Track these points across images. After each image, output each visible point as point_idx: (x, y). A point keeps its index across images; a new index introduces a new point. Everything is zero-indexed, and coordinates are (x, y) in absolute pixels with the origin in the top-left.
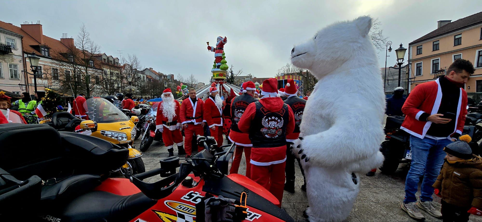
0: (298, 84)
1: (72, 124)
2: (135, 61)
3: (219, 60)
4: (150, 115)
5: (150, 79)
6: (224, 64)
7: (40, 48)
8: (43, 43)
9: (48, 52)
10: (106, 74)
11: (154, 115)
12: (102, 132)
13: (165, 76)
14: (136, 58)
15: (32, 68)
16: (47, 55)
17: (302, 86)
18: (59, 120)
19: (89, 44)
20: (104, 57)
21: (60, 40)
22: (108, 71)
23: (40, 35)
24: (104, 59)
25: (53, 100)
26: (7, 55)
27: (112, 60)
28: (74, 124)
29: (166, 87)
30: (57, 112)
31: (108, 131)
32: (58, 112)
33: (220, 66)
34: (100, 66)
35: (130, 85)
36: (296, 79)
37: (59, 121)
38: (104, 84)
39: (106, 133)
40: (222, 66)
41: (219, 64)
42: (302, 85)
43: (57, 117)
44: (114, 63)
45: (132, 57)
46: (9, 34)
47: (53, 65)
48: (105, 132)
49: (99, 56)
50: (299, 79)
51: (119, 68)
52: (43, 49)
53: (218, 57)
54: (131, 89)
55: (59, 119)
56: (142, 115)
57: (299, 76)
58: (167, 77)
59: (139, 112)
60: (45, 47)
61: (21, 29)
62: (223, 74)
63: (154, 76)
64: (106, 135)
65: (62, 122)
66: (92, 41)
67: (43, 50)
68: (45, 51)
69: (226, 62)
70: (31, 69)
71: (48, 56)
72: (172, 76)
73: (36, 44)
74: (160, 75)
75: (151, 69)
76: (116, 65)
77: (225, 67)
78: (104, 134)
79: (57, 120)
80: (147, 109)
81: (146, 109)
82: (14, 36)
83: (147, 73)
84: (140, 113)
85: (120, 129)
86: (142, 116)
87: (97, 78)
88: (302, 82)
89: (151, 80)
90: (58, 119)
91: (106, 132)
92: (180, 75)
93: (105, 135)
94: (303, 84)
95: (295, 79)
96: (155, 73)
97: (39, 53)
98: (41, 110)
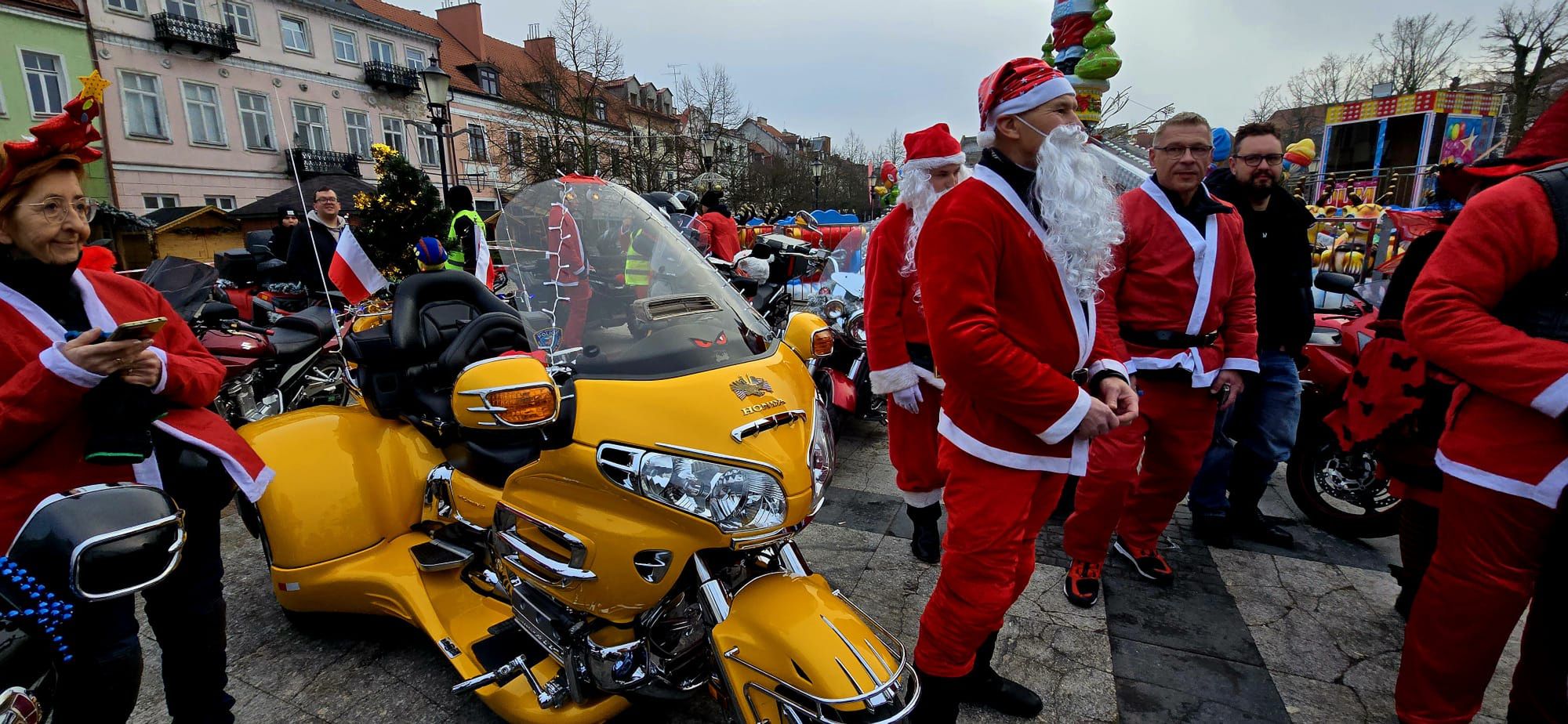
0: (1472, 138)
1: (472, 345)
2: (722, 89)
3: (1077, 33)
4: (829, 292)
5: (760, 155)
6: (1103, 49)
7: (479, 70)
8: (484, 58)
9: (496, 80)
10: (637, 141)
11: (848, 295)
12: (607, 454)
13: (803, 143)
14: (722, 78)
15: (431, 110)
16: (494, 91)
17: (1500, 147)
18: (425, 318)
19: (590, 37)
20: (633, 89)
21: (523, 46)
22: (643, 131)
23: (478, 36)
24: (634, 96)
25: (400, 208)
26: (410, 98)
27: (653, 96)
28: (482, 341)
29: (817, 177)
30: (421, 272)
31: (649, 450)
32: (426, 272)
33: (1077, 60)
34: (621, 117)
35: (708, 171)
36: (1468, 111)
37: (427, 320)
38: (631, 172)
39: (633, 468)
40: (1091, 61)
41: (1071, 52)
42: (1495, 141)
43: (419, 302)
44: (660, 109)
45: (712, 74)
46: (412, 39)
47: (512, 122)
48: (626, 458)
49: (619, 86)
50: (1484, 113)
51: (673, 121)
52: (484, 74)
53: (1072, 18)
54: (710, 184)
55: (423, 313)
56: (774, 283)
57: (1485, 95)
58: (809, 145)
59: (765, 272)
60: (492, 68)
61: (438, 24)
62: (1089, 97)
63: (768, 145)
64: (636, 479)
65: (440, 328)
66: (597, 26)
67: (485, 78)
68: (489, 80)
69: (1112, 40)
70: (430, 114)
71: (498, 94)
72: (826, 141)
73: (468, 61)
74: (791, 140)
75: (762, 121)
76: (664, 112)
77: (1104, 65)
78: (620, 476)
79: (418, 319)
80: (812, 260)
81: (806, 260)
82: (422, 41)
83: (750, 134)
84: (767, 276)
85: (737, 432)
86: (776, 290)
87: (614, 153)
88: (1499, 127)
89: (763, 157)
90: (421, 311)
91: (636, 460)
92: (856, 137)
93: (628, 484)
94: (1504, 136)
95: (1465, 111)
96: (771, 132)
97: (476, 86)
98: (356, 259)
